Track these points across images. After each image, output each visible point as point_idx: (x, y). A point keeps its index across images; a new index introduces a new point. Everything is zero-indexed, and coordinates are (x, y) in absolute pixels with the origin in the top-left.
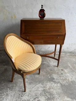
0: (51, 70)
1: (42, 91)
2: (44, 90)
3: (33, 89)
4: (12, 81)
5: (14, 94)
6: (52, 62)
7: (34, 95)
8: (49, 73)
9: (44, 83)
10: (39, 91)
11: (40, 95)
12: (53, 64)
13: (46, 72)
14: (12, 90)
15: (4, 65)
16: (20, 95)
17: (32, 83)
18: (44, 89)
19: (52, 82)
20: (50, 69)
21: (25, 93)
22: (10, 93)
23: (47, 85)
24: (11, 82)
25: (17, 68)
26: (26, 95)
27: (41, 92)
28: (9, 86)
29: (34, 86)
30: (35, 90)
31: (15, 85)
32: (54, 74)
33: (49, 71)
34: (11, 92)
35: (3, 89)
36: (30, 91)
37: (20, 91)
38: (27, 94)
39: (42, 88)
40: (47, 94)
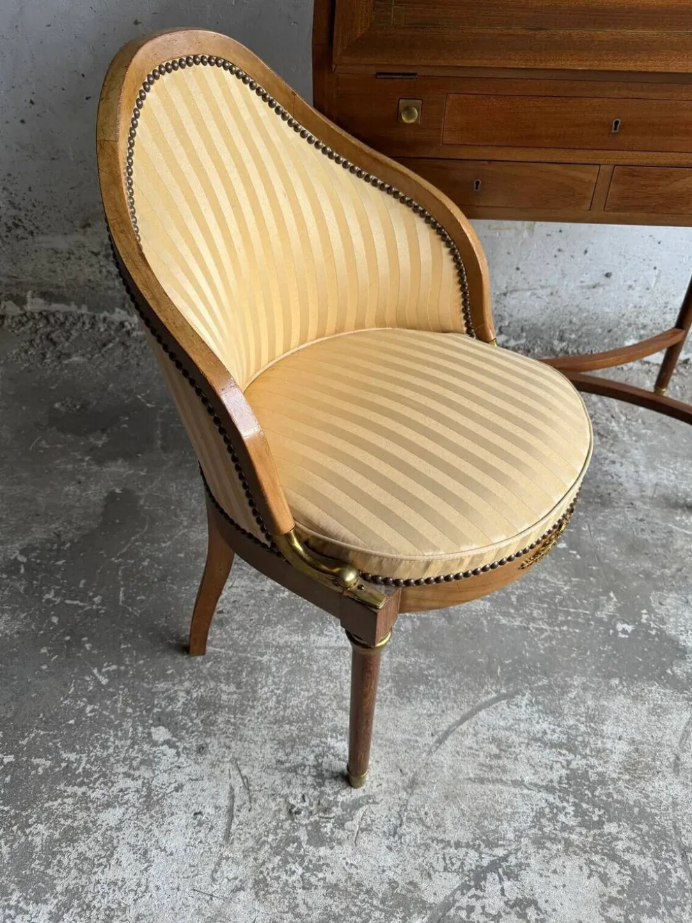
0: (635, 548)
1: (550, 789)
2: (576, 783)
3: (444, 757)
4: (192, 645)
5: (224, 802)
6: (637, 454)
7: (464, 835)
8: (613, 581)
9: (565, 689)
10: (518, 783)
11: (539, 843)
12: (649, 478)
13: (579, 570)
14: (201, 750)
15: (101, 458)
16: (292, 812)
17: (422, 678)
18: (578, 763)
19: (656, 693)
20: (619, 536)
21: (357, 793)
22: (180, 777)
23: (608, 728)
24: (181, 659)
25: (286, 523)
26: (366, 829)
27: (541, 798)
28: (172, 699)
29: (452, 717)
30: (471, 770)
31: (228, 693)
32: (672, 599)
33: (614, 553)
34: (190, 767)
35: (98, 724)
36: (413, 784)
37: (294, 769)
38: (381, 813)
39: (549, 755)
40: (611, 828)
